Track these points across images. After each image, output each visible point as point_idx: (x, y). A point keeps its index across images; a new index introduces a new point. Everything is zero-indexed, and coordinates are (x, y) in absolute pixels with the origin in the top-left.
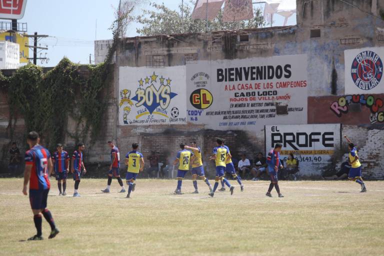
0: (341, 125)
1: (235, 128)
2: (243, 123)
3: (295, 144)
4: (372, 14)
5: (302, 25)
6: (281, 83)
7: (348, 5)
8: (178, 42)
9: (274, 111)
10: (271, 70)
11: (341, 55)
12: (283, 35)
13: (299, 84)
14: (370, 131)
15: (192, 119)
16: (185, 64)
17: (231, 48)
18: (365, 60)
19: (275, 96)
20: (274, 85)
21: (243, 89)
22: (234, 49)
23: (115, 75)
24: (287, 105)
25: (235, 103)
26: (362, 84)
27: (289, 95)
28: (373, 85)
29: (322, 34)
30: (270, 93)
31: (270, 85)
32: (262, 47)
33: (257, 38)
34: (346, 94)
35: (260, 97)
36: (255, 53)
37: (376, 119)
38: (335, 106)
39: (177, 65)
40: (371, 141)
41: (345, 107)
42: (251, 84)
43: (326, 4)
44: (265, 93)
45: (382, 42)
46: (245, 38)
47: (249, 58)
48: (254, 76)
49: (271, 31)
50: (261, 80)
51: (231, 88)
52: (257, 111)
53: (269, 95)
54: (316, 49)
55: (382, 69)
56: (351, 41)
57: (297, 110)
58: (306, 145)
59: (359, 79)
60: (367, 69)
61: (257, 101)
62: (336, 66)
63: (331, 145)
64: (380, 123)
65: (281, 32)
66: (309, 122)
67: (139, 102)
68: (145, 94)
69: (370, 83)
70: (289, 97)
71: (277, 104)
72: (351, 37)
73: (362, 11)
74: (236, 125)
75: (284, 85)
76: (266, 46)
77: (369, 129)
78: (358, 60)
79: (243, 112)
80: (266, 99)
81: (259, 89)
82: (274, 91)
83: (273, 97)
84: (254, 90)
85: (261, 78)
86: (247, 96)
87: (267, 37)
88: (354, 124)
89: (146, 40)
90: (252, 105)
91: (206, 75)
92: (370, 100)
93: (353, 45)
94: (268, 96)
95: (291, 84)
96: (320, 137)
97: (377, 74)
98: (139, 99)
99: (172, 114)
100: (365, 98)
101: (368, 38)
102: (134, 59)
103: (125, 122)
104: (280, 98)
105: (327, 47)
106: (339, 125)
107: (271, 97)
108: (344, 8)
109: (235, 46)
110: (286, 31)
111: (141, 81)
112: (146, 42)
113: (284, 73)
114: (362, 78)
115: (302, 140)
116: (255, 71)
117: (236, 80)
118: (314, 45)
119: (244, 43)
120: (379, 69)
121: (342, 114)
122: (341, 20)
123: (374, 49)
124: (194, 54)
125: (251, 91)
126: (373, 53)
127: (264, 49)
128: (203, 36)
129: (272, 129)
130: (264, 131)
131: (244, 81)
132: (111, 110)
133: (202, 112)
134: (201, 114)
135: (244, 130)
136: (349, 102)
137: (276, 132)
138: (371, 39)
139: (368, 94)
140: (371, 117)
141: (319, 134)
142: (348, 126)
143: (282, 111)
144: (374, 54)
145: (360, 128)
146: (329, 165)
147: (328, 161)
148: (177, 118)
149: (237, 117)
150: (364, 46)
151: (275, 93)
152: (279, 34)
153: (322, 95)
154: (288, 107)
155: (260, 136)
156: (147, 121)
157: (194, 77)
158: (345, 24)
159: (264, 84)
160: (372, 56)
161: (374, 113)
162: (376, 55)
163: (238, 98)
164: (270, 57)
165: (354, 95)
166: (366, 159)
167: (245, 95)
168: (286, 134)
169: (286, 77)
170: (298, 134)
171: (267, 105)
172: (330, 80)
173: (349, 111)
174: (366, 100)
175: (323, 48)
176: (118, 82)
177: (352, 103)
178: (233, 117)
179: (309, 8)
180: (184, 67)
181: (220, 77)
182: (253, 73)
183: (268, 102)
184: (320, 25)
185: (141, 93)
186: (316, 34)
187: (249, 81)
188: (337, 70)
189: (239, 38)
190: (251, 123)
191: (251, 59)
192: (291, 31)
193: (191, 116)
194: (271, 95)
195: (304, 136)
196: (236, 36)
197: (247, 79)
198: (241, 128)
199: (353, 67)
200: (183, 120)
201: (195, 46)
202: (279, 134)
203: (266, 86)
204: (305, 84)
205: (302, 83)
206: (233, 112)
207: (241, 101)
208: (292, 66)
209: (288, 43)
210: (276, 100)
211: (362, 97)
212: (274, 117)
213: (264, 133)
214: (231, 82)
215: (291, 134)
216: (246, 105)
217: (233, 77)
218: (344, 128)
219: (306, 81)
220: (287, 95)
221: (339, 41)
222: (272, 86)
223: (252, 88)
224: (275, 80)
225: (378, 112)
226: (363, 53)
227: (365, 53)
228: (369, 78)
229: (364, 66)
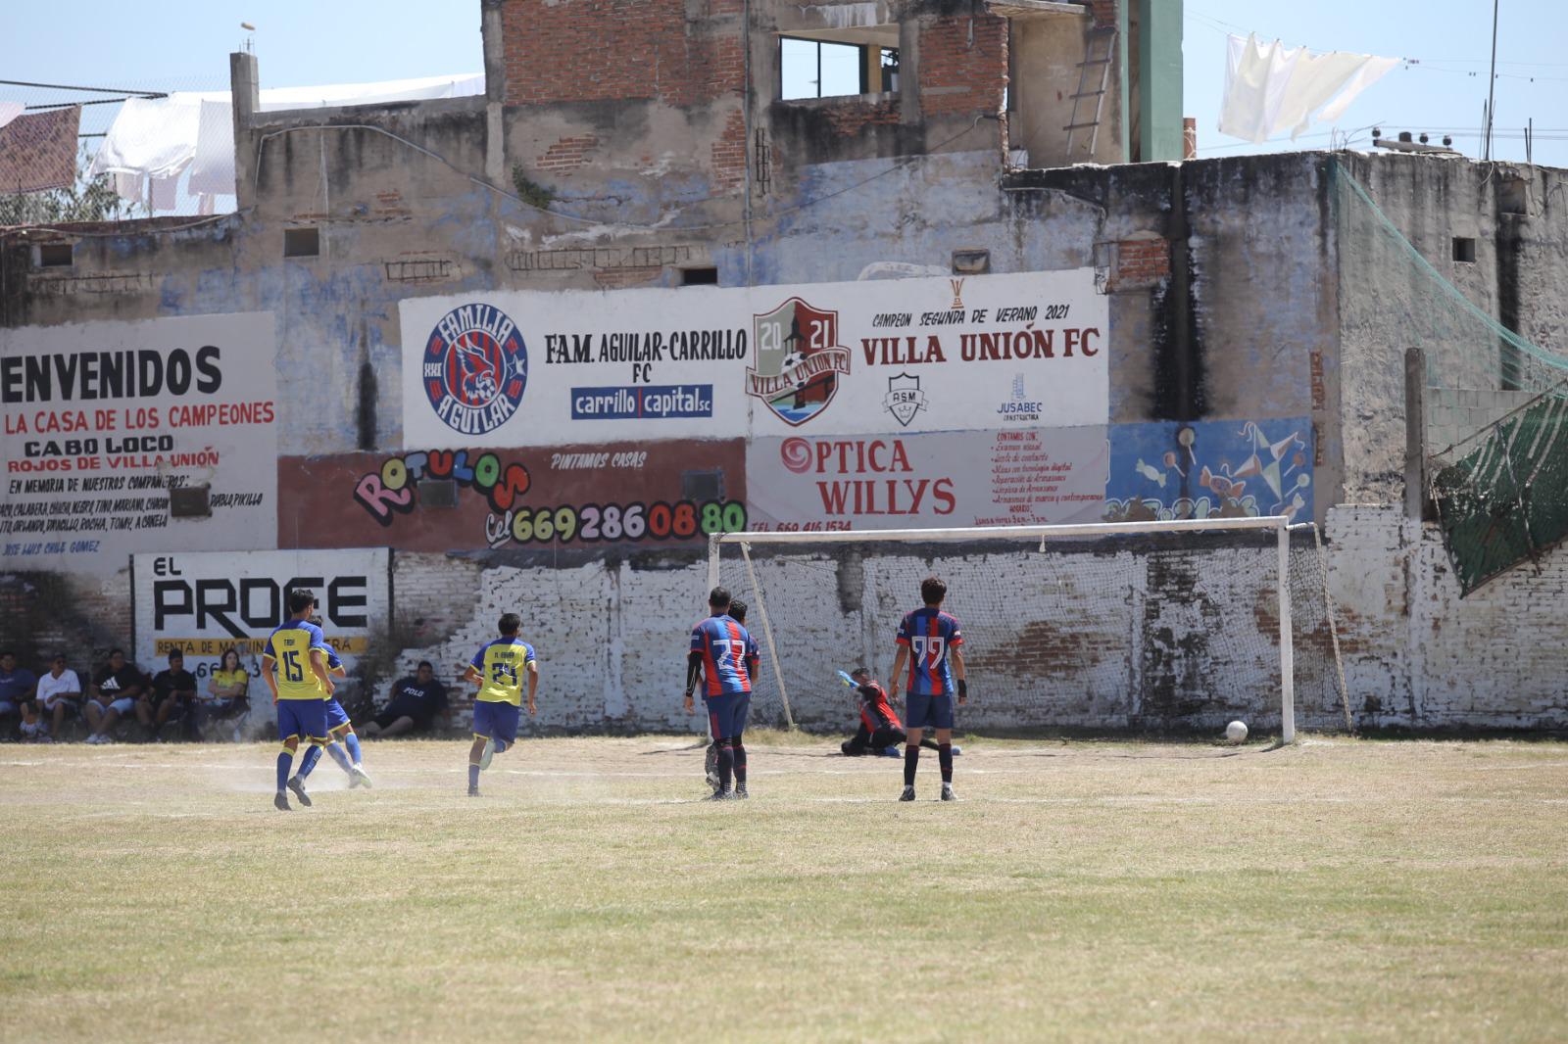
0: (392, 552)
1: (25, 563)
2: (54, 548)
3: (235, 617)
4: (487, 180)
5: (256, 212)
6: (185, 409)
7: (410, 149)
9: (165, 506)
10: (150, 365)
11: (391, 318)
12: (193, 246)
13: (247, 413)
14: (489, 571)
17: (12, 289)
18: (470, 335)
19: (166, 455)
20: (163, 416)
21: (53, 431)
22: (19, 293)
24: (209, 486)
25: (25, 477)
26: (459, 416)
27: (214, 451)
28: (494, 417)
29: (325, 244)
30: (150, 444)
31: (148, 417)
32: (120, 285)
33: (102, 254)
34: (406, 448)
35: (113, 457)
36: (96, 306)
37: (507, 532)
38: (370, 488)
40: (492, 606)
41: (405, 493)
42: (81, 415)
43: (335, 144)
44: (131, 444)
45: (523, 274)
46: (58, 256)
47: (75, 323)
48: (94, 385)
49: (150, 230)
50: (118, 400)
51: (13, 425)
52: (105, 506)
53: (145, 449)
54: (303, 296)
55: (525, 367)
56: (421, 270)
57: (242, 502)
58: (271, 622)
59: (449, 398)
60: (475, 365)
61: (105, 471)
62: (371, 353)
63: (358, 621)
64: (520, 547)
65: (185, 235)
66: (285, 543)
69: (487, 410)
70: (214, 458)
71: (173, 480)
72: (422, 257)
73: (457, 170)
74: (29, 552)
75: (199, 416)
76: (132, 284)
77: (486, 564)
78: (445, 334)
79: (56, 508)
80: (133, 465)
81: (110, 428)
82: (161, 439)
83: (159, 458)
84: (92, 434)
85: (117, 393)
86: (68, 452)
87: (134, 252)
88: (434, 549)
90: (89, 485)
92: (488, 469)
93: (427, 284)
94: (140, 453)
95: (222, 414)
96: (321, 594)
97: (508, 381)
100: (470, 463)
101: (475, 260)
104: (185, 459)
105: (340, 288)
106: (383, 553)
107: (151, 457)
108: (397, 159)
109: (25, 280)
110: (203, 234)
113: (197, 375)
114: (459, 394)
115: (260, 603)
116: (95, 366)
117: (30, 398)
118: (299, 280)
119: (57, 272)
120: (514, 367)
121: (394, 512)
122: (385, 198)
123: (498, 299)
125: (81, 435)
126: (494, 311)
127: (125, 293)
129: (156, 567)
130: (127, 575)
131: (57, 404)
135: (59, 570)
136: (417, 474)
137: (169, 577)
138: (486, 265)
139: (478, 449)
140: (492, 527)
141: (318, 582)
142: (415, 557)
143: (192, 504)
144: (499, 316)
145: (456, 562)
146: (350, 688)
147: (350, 674)
149: (33, 527)
150: (465, 286)
151: (166, 442)
152: (178, 242)
153: (327, 449)
154: (215, 491)
155: (114, 590)
158: (402, 212)
159: (128, 413)
160: (491, 320)
161: (500, 512)
162: (504, 317)
163: (35, 461)
164: (149, 322)
165: (436, 451)
167: (63, 449)
168: (203, 585)
169: (204, 388)
170: (248, 584)
171: (139, 483)
172: (351, 400)
173: (418, 505)
174: (474, 469)
175: (327, 291)
177: (427, 479)
178: (19, 526)
179: (277, 157)
182: (88, 376)
183: (140, 472)
184: (316, 216)
186: (302, 244)
187: (77, 404)
188: (374, 365)
189: (37, 254)
190: (83, 546)
191: (80, 326)
192: (219, 234)
194: (153, 449)
195: (267, 591)
196: (28, 248)
197: (67, 394)
198: (48, 562)
199: (430, 356)
202: (181, 585)
203: (133, 421)
204: (270, 412)
205: (260, 409)
206: (20, 507)
207: (46, 470)
208: (222, 354)
209: (210, 272)
210: (170, 466)
211: (461, 458)
212: (164, 524)
213: (128, 581)
214: (12, 406)
215: (223, 584)
216: (66, 485)
217: (19, 387)
218: (402, 563)
219: (271, 404)
220: (207, 449)
221: (382, 268)
222: (156, 419)
223: (84, 424)
224: (165, 398)
225: (514, 508)
226: (461, 312)
227: (469, 309)
228: (482, 393)
229: (466, 355)
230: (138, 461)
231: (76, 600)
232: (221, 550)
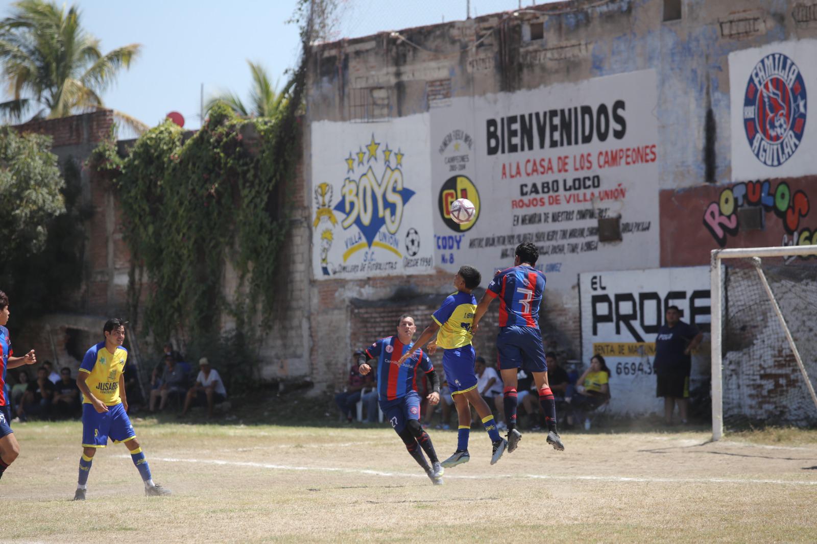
0: (726, 268)
3: (636, 324)
6: (607, 153)
8: (415, 50)
9: (596, 233)
10: (587, 117)
11: (723, 68)
13: (643, 155)
15: (444, 260)
16: (428, 108)
17: (512, 62)
18: (772, 80)
19: (596, 191)
20: (594, 159)
21: (535, 174)
22: (515, 64)
23: (304, 146)
24: (620, 217)
25: (522, 212)
27: (622, 187)
28: (786, 151)
29: (685, 10)
30: (587, 183)
31: (585, 160)
32: (569, 53)
33: (560, 29)
34: (733, 180)
35: (568, 193)
36: (557, 72)
38: (712, 214)
39: (414, 112)
41: (733, 218)
42: (550, 160)
44: (577, 183)
45: (804, 25)
46: (538, 32)
47: (546, 86)
48: (557, 136)
49: (586, 6)
50: (570, 147)
51: (514, 172)
52: (564, 233)
53: (585, 188)
54: (672, 55)
55: (805, 106)
56: (742, 27)
57: (638, 229)
59: (759, 136)
60: (775, 107)
61: (564, 207)
62: (712, 100)
66: (664, 264)
67: (348, 214)
68: (357, 195)
69: (782, 144)
70: (622, 193)
71: (601, 211)
72: (742, 15)
75: (613, 159)
76: (576, 51)
78: (756, 80)
79: (538, 237)
80: (579, 201)
81: (566, 171)
82: (594, 177)
83: (593, 194)
84: (556, 176)
85: (569, 143)
86: (543, 191)
87: (578, 25)
89: (358, 47)
90: (555, 218)
91: (467, 139)
92: (783, 196)
93: (745, 38)
94: (582, 191)
95: (627, 156)
96: (685, 305)
97: (794, 119)
98: (348, 208)
99: (407, 248)
100: (772, 192)
101: (774, 15)
102: (337, 99)
103: (325, 271)
104: (606, 194)
105: (693, 45)
106: (721, 270)
107: (588, 192)
109: (519, 53)
111: (349, 159)
112: (358, 53)
113: (613, 124)
114: (765, 132)
115: (650, 313)
116: (557, 121)
117: (523, 148)
118: (670, 41)
119: (537, 45)
120: (798, 106)
123: (786, 48)
124: (445, 80)
125: (549, 178)
126: (786, 58)
127: (572, 59)
128: (459, 29)
129: (594, 283)
130: (577, 290)
131: (537, 153)
132: (299, 238)
133: (463, 238)
134: (461, 244)
136: (740, 202)
137: (599, 292)
138: (780, 18)
139: (777, 179)
141: (681, 295)
142: (740, 273)
143: (612, 231)
144: (789, 62)
148: (416, 257)
150: (767, 39)
151: (597, 181)
152: (601, 14)
153: (687, 183)
154: (623, 221)
155: (570, 304)
156: (363, 269)
157: (445, 144)
159: (575, 157)
160: (784, 68)
161: (790, 232)
162: (793, 64)
163: (526, 199)
164: (585, 82)
165: (750, 182)
166: (770, 367)
167: (540, 189)
168: (620, 298)
169: (619, 135)
170: (644, 296)
172: (701, 143)
173: (740, 229)
174: (773, 195)
175: (686, 49)
176: (310, 165)
177: (746, 206)
180: (426, 116)
181: (493, 143)
182: (554, 128)
183: (583, 206)
185: (350, 192)
186: (672, 11)
187: (547, 152)
188: (714, 109)
189: (527, 32)
190: (553, 267)
191: (548, 88)
192: (625, 6)
193: (442, 251)
194: (589, 187)
195: (654, 303)
196: (519, 26)
197: (542, 146)
199: (749, 102)
200: (428, 261)
201: (445, 58)
202: (605, 298)
203: (578, 166)
204: (653, 153)
205: (648, 151)
206: (519, 237)
207: (532, 207)
208: (627, 106)
209: (619, 38)
210: (599, 200)
211: (766, 187)
212: (596, 248)
213: (577, 295)
214: (513, 155)
215: (628, 297)
216: (543, 218)
217: (516, 140)
218: (732, 278)
219: (654, 146)
220: (620, 185)
221: (717, 27)
222: (589, 162)
223: (550, 168)
224: (597, 146)
225: (799, 230)
226: (766, 61)
227: (771, 58)
228: (779, 131)
229: (769, 97)
230: (581, 198)
231: (549, 312)
232: (628, 269)
